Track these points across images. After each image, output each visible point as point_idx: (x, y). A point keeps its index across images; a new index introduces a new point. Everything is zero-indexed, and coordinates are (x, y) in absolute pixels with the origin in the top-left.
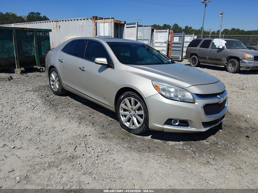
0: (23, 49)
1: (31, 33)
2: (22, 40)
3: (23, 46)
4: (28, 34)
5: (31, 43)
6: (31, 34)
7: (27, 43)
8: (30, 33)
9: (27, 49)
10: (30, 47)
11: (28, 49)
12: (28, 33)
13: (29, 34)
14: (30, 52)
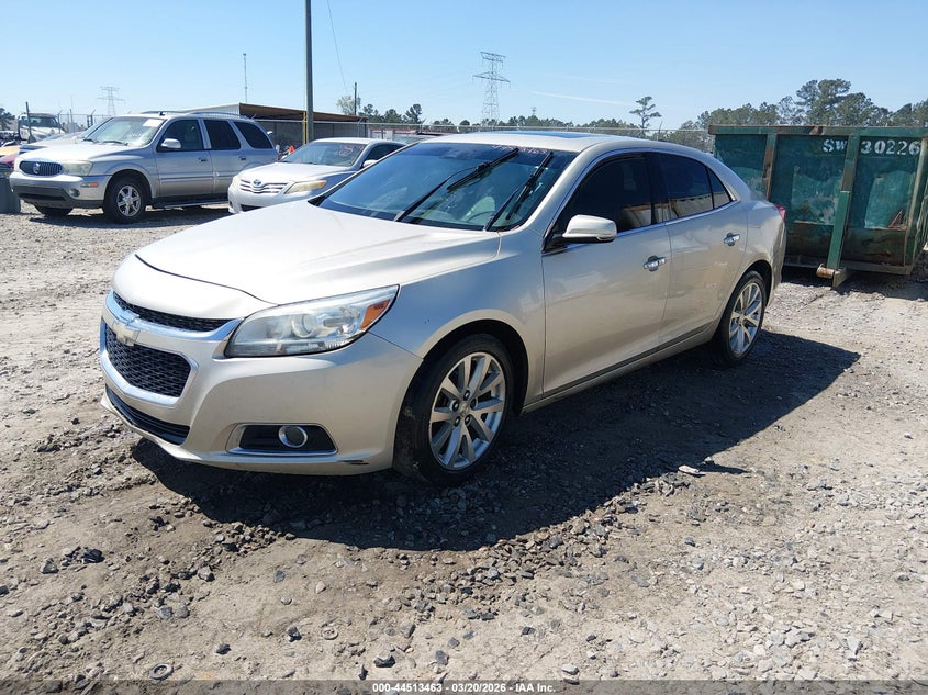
0: (793, 200)
1: (840, 145)
2: (797, 169)
3: (794, 190)
4: (827, 147)
5: (829, 181)
6: (838, 148)
7: (811, 180)
8: (835, 146)
9: (806, 201)
10: (820, 196)
11: (811, 200)
12: (829, 143)
13: (832, 149)
14: (818, 212)
